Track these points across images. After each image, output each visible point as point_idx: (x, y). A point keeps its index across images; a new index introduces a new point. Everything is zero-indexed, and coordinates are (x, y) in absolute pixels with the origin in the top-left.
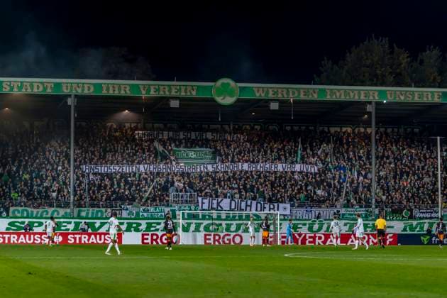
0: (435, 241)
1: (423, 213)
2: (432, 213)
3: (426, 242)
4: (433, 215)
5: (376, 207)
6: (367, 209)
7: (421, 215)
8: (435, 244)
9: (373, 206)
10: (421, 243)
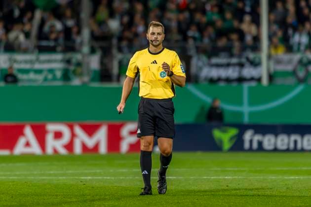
0: (251, 142)
1: (218, 66)
2: (241, 65)
3: (227, 145)
4: (248, 72)
5: (93, 51)
6: (68, 55)
7: (215, 73)
8: (251, 149)
9: (86, 49)
10: (215, 147)
